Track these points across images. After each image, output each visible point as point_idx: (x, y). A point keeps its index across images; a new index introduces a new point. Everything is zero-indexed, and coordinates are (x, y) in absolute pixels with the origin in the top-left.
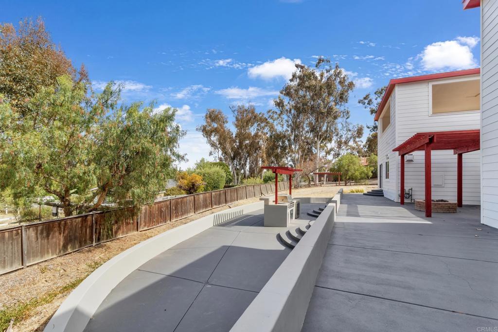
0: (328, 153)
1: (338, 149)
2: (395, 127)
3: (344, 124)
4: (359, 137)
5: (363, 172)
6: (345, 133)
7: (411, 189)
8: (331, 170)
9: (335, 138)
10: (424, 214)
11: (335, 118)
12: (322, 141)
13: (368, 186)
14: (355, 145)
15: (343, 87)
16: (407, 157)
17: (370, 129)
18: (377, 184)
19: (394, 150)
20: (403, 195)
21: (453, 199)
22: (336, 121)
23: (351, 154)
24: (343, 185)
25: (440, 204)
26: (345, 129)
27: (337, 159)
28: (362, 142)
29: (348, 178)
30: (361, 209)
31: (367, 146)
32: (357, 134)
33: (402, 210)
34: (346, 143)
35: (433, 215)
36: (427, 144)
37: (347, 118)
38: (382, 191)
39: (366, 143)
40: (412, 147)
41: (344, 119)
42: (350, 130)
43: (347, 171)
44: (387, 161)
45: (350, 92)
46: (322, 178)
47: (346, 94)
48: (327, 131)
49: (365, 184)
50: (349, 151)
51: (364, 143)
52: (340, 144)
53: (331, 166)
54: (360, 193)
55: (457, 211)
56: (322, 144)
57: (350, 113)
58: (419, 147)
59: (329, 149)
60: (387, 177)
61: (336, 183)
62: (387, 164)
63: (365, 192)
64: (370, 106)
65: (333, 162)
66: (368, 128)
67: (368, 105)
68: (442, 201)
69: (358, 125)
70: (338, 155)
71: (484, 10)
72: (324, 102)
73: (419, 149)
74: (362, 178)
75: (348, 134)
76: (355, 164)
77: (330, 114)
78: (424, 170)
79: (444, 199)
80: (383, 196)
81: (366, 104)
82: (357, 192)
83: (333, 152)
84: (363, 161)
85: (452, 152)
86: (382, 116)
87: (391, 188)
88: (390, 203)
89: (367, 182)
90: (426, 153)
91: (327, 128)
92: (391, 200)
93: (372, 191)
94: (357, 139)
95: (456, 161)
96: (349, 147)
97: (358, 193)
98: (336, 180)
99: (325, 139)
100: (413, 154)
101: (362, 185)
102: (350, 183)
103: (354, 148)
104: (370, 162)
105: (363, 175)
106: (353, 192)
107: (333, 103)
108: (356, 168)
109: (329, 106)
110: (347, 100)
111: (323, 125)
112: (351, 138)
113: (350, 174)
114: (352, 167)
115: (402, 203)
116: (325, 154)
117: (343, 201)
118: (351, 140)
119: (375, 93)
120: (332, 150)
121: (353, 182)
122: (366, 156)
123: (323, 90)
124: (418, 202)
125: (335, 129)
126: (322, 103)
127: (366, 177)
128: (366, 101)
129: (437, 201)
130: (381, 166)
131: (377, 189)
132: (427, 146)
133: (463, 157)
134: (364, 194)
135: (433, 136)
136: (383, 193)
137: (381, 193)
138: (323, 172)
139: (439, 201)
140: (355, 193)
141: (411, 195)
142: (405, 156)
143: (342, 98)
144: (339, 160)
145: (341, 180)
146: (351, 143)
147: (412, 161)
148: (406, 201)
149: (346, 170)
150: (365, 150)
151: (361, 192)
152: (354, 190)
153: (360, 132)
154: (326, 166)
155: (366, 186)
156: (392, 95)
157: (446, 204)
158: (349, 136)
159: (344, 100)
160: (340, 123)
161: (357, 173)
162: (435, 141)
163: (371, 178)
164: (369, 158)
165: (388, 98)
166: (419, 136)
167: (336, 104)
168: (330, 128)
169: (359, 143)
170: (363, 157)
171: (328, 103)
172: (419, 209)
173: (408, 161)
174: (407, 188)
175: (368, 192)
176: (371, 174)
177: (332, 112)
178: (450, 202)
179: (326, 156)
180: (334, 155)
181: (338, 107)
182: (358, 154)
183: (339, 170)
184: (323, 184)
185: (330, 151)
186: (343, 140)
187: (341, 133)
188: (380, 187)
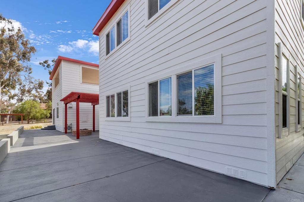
0: (12, 97)
1: (21, 95)
2: (62, 86)
3: (27, 77)
4: (40, 89)
5: (43, 114)
6: (28, 83)
7: (71, 124)
8: (14, 111)
9: (18, 87)
10: (76, 138)
11: (18, 70)
12: (4, 87)
13: (46, 123)
14: (38, 94)
15: (25, 48)
16: (68, 105)
17: (49, 85)
18: (51, 122)
19: (61, 100)
20: (67, 127)
21: (90, 128)
22: (19, 73)
23: (34, 100)
24: (26, 124)
25: (84, 131)
26: (28, 81)
27: (21, 103)
28: (43, 93)
29: (30, 118)
30: (36, 140)
31: (47, 96)
32: (38, 86)
33: (65, 137)
34: (29, 91)
35: (80, 137)
36: (77, 98)
37: (30, 73)
38: (54, 126)
39: (46, 93)
40: (70, 99)
41: (27, 74)
42: (32, 83)
43: (30, 113)
44: (58, 107)
45: (31, 53)
46: (5, 119)
47: (28, 54)
48: (9, 79)
49: (44, 122)
50: (32, 98)
51: (45, 93)
52: (23, 92)
53: (14, 108)
54: (39, 129)
55: (92, 134)
56: (4, 90)
57: (32, 70)
58: (74, 100)
59: (12, 95)
60: (58, 117)
61: (19, 122)
62: (58, 108)
63: (43, 127)
64: (48, 69)
65: (16, 105)
66: (47, 83)
67: (47, 68)
68: (85, 129)
69: (39, 80)
70: (21, 100)
71: (101, 38)
72: (5, 54)
73: (74, 101)
74: (42, 118)
75: (31, 85)
76: (37, 108)
77: (13, 66)
78: (76, 113)
79: (86, 128)
80: (55, 129)
81: (46, 67)
82: (36, 128)
83: (16, 98)
84: (43, 106)
85: (90, 104)
86: (54, 77)
87: (60, 124)
88: (59, 133)
89: (46, 120)
90: (77, 104)
91: (10, 77)
92: (59, 131)
93: (48, 126)
94: (39, 90)
95: (92, 109)
96: (32, 95)
97: (38, 129)
98: (19, 120)
99: (8, 85)
100: (72, 104)
101: (42, 122)
102: (32, 122)
103: (36, 96)
104: (48, 107)
105: (43, 116)
106: (33, 128)
107: (16, 58)
108: (38, 111)
109: (11, 59)
110: (29, 59)
111: (6, 73)
112: (33, 88)
113: (32, 115)
114: (34, 110)
115: (66, 132)
116: (8, 98)
117: (21, 136)
118: (33, 90)
119: (52, 61)
120: (15, 95)
121: (34, 122)
122: (46, 103)
123: (4, 44)
124: (74, 131)
125: (18, 79)
126: (3, 55)
127: (45, 117)
128: (46, 65)
129: (83, 130)
130: (54, 110)
131: (51, 125)
132: (77, 100)
133: (95, 107)
134: (42, 129)
135: (80, 95)
136: (55, 128)
137: (54, 128)
138: (6, 113)
139: (84, 129)
140: (35, 129)
141: (71, 128)
142: (67, 105)
143: (24, 56)
144: (22, 104)
145: (24, 120)
146: (34, 92)
147: (71, 107)
148: (68, 131)
149: (28, 112)
150: (46, 98)
151: (40, 127)
152: (34, 127)
153: (40, 85)
154: (10, 108)
155: (45, 123)
156: (60, 65)
157: (87, 131)
158: (31, 87)
159: (27, 59)
160: (22, 75)
161: (38, 115)
162: (81, 97)
163: (49, 118)
164: (48, 104)
165: (58, 67)
166: (73, 94)
167: (19, 60)
168: (13, 77)
169: (41, 93)
170: (44, 103)
171: (10, 57)
172: (74, 135)
173: (69, 107)
174: (68, 123)
175: (45, 128)
176: (49, 115)
177: (15, 65)
178: (89, 130)
179: (9, 100)
180: (18, 100)
181: (20, 62)
182: (40, 101)
183: (22, 111)
184: (5, 123)
185: (14, 96)
186: (27, 89)
187: (24, 83)
188: (54, 124)
